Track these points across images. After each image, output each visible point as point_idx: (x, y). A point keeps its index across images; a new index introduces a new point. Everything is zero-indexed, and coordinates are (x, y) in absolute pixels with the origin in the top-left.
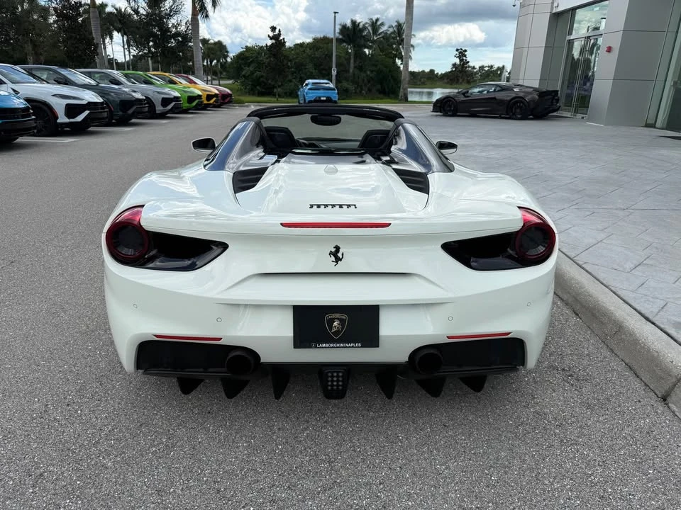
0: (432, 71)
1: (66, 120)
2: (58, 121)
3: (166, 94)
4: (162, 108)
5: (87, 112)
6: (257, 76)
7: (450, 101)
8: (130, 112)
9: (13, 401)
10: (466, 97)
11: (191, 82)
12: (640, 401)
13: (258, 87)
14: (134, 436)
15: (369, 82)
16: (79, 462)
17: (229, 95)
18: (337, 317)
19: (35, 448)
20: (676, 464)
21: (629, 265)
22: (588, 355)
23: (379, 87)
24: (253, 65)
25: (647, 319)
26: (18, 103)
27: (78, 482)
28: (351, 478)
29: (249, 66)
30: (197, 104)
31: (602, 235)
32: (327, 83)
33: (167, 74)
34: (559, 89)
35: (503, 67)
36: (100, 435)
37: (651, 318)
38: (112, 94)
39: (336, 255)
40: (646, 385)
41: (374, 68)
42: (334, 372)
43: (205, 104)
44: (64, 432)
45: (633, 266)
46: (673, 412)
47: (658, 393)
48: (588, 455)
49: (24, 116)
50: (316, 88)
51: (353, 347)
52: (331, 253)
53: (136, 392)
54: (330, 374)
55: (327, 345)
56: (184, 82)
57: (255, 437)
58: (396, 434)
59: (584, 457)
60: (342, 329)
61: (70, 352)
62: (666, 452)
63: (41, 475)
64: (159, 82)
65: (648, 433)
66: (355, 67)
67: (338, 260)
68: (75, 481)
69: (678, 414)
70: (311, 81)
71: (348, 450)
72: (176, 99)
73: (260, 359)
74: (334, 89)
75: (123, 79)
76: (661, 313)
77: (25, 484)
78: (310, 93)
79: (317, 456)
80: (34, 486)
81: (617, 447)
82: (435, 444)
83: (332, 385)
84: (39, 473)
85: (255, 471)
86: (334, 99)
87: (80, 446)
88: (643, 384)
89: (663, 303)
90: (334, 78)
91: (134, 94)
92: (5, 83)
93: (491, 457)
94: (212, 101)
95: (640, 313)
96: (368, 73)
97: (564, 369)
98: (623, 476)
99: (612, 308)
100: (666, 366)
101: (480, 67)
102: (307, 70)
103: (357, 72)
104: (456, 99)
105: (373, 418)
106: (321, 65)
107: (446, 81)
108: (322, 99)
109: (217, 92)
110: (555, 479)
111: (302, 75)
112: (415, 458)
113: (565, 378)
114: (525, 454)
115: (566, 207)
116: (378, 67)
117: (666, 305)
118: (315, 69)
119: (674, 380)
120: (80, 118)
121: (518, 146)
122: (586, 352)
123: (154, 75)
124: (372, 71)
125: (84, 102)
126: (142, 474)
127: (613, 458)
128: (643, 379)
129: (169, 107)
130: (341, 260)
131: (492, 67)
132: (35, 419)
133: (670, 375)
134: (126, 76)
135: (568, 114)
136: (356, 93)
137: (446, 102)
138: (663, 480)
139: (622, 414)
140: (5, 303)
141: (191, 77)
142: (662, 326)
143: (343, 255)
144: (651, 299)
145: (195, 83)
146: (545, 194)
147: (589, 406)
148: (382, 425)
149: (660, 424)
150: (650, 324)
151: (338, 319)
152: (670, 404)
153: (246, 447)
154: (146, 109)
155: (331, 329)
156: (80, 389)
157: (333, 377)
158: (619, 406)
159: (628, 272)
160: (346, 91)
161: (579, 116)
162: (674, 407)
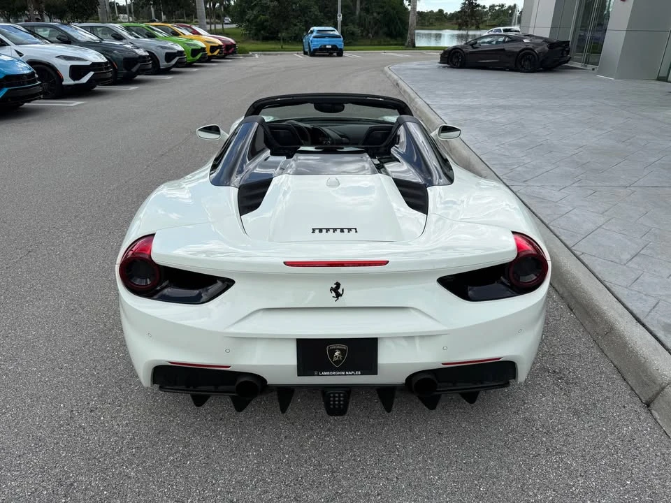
0: (441, 11)
1: (72, 82)
2: (64, 83)
3: (169, 48)
4: (166, 63)
5: (91, 74)
6: (261, 20)
7: (459, 52)
8: (134, 69)
9: (41, 408)
10: (474, 48)
11: (195, 33)
12: (624, 407)
13: (262, 32)
14: (153, 444)
15: (375, 25)
16: (104, 471)
17: (233, 46)
18: (338, 347)
19: (65, 457)
20: (653, 475)
21: (626, 256)
22: (579, 355)
23: (386, 29)
24: (257, 8)
25: (638, 320)
26: (23, 68)
27: (105, 493)
28: (352, 489)
29: (252, 10)
30: (201, 57)
31: (602, 219)
32: (332, 31)
33: (170, 25)
34: (570, 39)
35: (515, 5)
36: (122, 443)
37: (642, 318)
38: (115, 52)
39: (337, 291)
40: (632, 389)
41: (381, 10)
42: (337, 393)
43: (209, 56)
44: (89, 440)
45: (629, 257)
46: (655, 419)
47: (642, 398)
48: (571, 465)
49: (29, 83)
50: (322, 35)
51: (353, 374)
52: (332, 289)
53: (153, 397)
54: (332, 395)
55: (328, 373)
56: (187, 33)
57: (263, 445)
58: (394, 442)
59: (567, 466)
60: (343, 358)
61: (91, 353)
62: (644, 462)
63: (72, 485)
64: (162, 34)
65: (630, 441)
66: (361, 9)
67: (338, 295)
68: (102, 491)
69: (659, 421)
70: (316, 28)
71: (349, 460)
72: (180, 53)
73: (266, 382)
74: (340, 37)
75: (125, 33)
76: (653, 313)
77: (57, 494)
78: (315, 41)
79: (321, 466)
80: (65, 496)
81: (599, 457)
82: (430, 453)
83: (334, 404)
84: (69, 483)
85: (264, 480)
86: (339, 47)
87: (105, 455)
88: (629, 388)
89: (655, 302)
90: (339, 23)
91: (137, 51)
92: (8, 45)
93: (481, 467)
94: (216, 53)
95: (631, 313)
96: (375, 14)
97: (554, 371)
98: (602, 487)
99: (605, 308)
100: (651, 373)
101: (490, 7)
102: (311, 13)
103: (363, 14)
104: (464, 50)
105: (373, 426)
106: (327, 8)
107: (455, 21)
108: (327, 47)
109: (220, 43)
110: (539, 490)
111: (307, 19)
112: (411, 467)
113: (556, 381)
114: (513, 464)
115: (568, 184)
116: (385, 9)
117: (658, 303)
118: (321, 12)
119: (658, 388)
120: (85, 80)
121: (526, 107)
122: (577, 352)
123: (156, 26)
124: (379, 13)
125: (88, 63)
126: (161, 484)
127: (594, 468)
128: (630, 383)
129: (174, 62)
130: (341, 295)
131: (503, 6)
132: (62, 426)
133: (655, 383)
134: (128, 29)
135: (578, 65)
136: (362, 36)
137: (455, 53)
138: (639, 492)
139: (606, 420)
140: (26, 298)
141: (194, 27)
142: (652, 328)
143: (343, 290)
144: (644, 297)
145: (198, 34)
146: (549, 168)
147: (576, 413)
148: (381, 433)
149: (642, 431)
150: (641, 326)
151: (339, 349)
152: (653, 411)
153: (255, 456)
154: (150, 66)
155: (332, 358)
156: (102, 394)
157: (334, 397)
158: (604, 412)
159: (625, 264)
160: (353, 34)
161: (590, 67)
162: (656, 414)
